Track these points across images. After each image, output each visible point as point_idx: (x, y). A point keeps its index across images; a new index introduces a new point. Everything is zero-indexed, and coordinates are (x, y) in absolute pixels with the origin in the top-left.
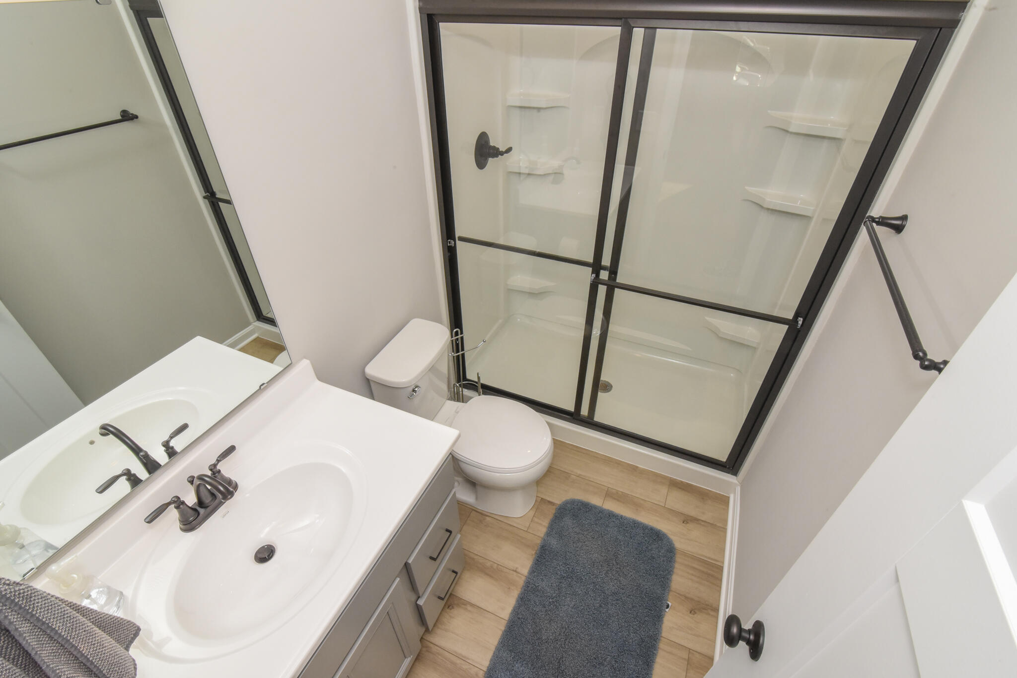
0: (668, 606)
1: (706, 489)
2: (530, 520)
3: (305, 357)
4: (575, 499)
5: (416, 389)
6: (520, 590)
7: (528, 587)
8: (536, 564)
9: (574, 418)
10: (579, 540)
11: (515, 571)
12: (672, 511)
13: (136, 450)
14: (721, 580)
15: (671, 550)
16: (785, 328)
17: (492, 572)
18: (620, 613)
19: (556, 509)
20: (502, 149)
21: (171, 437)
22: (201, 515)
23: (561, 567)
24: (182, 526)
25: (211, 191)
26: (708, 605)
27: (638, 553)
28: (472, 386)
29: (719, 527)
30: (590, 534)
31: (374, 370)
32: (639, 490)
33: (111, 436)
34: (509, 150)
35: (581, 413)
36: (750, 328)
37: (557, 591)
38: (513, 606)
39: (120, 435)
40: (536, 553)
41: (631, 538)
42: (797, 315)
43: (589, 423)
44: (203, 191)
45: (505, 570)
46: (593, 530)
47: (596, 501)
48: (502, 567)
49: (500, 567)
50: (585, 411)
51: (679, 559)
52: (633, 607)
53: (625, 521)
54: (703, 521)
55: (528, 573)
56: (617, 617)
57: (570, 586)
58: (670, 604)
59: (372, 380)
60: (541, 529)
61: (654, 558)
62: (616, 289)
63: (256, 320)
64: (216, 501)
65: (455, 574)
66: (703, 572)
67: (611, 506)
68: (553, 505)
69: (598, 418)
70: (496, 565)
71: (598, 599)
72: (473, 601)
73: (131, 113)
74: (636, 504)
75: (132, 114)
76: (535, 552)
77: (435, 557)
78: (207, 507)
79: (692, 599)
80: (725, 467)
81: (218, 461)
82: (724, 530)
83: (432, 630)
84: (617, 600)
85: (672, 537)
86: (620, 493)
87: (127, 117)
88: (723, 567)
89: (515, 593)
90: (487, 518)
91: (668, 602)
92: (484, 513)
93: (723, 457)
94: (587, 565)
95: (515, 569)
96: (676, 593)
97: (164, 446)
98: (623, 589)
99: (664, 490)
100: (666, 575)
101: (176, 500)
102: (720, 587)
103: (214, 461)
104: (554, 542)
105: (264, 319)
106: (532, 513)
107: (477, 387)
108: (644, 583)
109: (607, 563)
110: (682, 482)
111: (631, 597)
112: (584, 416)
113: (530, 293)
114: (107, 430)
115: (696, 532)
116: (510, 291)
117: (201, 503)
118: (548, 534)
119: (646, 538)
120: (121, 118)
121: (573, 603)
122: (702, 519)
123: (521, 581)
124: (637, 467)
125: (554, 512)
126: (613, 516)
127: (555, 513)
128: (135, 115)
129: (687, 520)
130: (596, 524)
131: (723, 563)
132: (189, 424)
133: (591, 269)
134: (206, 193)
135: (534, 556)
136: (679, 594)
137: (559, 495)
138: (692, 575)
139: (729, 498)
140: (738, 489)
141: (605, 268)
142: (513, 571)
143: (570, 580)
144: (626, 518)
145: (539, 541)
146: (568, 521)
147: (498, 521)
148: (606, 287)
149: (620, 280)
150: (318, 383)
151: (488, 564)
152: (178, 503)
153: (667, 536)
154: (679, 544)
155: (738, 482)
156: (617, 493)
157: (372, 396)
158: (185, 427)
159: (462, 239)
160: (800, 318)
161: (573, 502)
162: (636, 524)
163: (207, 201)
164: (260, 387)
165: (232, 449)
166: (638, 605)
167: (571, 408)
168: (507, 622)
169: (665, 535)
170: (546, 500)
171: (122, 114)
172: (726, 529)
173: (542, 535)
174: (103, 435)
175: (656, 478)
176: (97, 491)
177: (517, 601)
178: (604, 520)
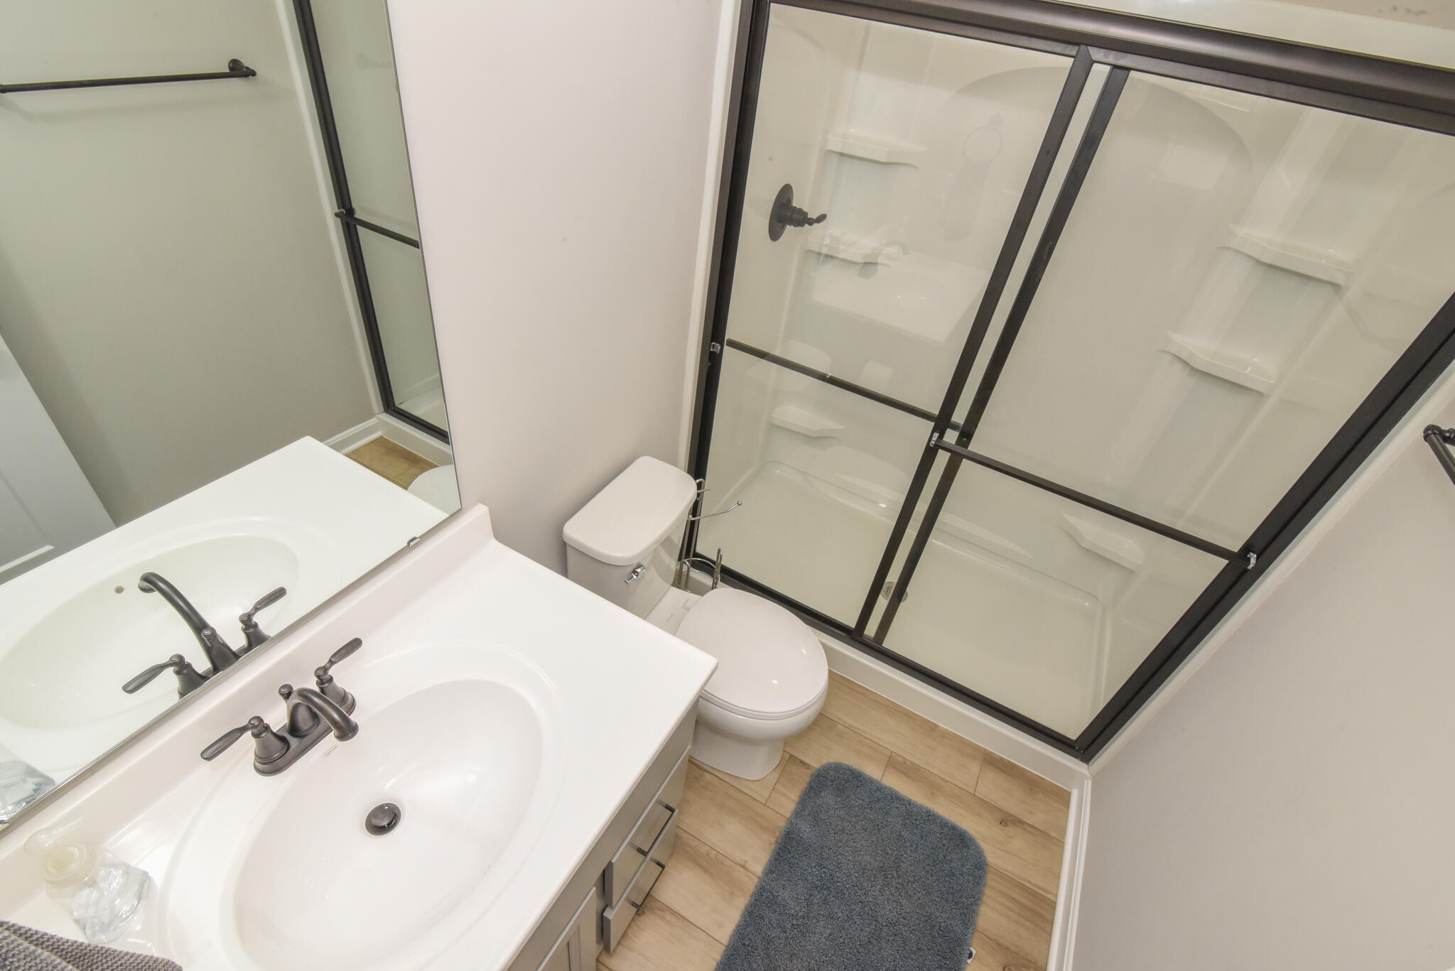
0: (970, 955)
1: (1038, 776)
2: (772, 788)
3: (482, 501)
4: (841, 763)
5: (639, 570)
6: (748, 898)
7: (762, 895)
8: (776, 860)
9: (852, 638)
10: (843, 831)
11: (743, 867)
12: (984, 803)
13: (198, 625)
14: (1052, 923)
15: (980, 866)
16: (1224, 562)
17: (711, 865)
18: (898, 956)
19: (812, 775)
20: (813, 215)
21: (257, 608)
22: (291, 750)
23: (814, 870)
24: (258, 765)
25: (348, 206)
26: (1030, 961)
27: (931, 863)
28: (704, 566)
29: (1053, 837)
30: (860, 823)
31: (575, 531)
32: (939, 763)
33: (157, 594)
34: (822, 218)
35: (865, 633)
36: (1130, 541)
37: (805, 907)
38: (736, 923)
39: (174, 597)
40: (776, 842)
41: (922, 837)
42: (1247, 548)
43: (875, 649)
44: (336, 205)
45: (728, 863)
46: (865, 818)
47: (872, 770)
48: (724, 858)
49: (720, 856)
50: (871, 630)
51: (990, 879)
52: (919, 949)
53: (915, 810)
54: (1029, 825)
55: (763, 873)
56: (893, 963)
57: (826, 902)
58: (974, 952)
59: (570, 545)
60: (786, 804)
61: (953, 874)
62: (964, 460)
63: (383, 410)
64: (319, 727)
65: (661, 868)
66: (1026, 907)
67: (894, 782)
68: (808, 768)
69: (889, 644)
70: (714, 852)
71: (867, 929)
72: (677, 906)
73: (246, 65)
74: (934, 787)
75: (247, 68)
76: (775, 839)
77: (646, 851)
78: (304, 736)
79: (1007, 948)
80: (1074, 748)
81: (331, 662)
82: (1060, 844)
83: (614, 951)
84: (895, 935)
85: (984, 845)
86: (909, 763)
87: (238, 70)
88: (1055, 903)
89: (741, 903)
90: (707, 775)
91: (971, 949)
92: (702, 765)
93: (1073, 733)
94: (853, 871)
95: (742, 863)
96: (984, 935)
97: (242, 622)
98: (905, 919)
99: (975, 768)
100: (971, 904)
101: (256, 724)
102: (1050, 934)
103: (324, 662)
104: (805, 828)
105: (395, 411)
106: (775, 776)
107: (714, 568)
108: (937, 914)
109: (883, 873)
110: (1002, 759)
111: (917, 933)
112: (868, 638)
113: (804, 435)
114: (151, 582)
115: (1019, 842)
116: (774, 427)
117: (294, 729)
118: (797, 814)
119: (944, 842)
120: (228, 71)
121: (828, 931)
122: (1029, 822)
123: (751, 884)
124: (936, 726)
125: (808, 779)
126: (897, 798)
127: (810, 783)
128: (252, 70)
129: (1008, 820)
130: (871, 809)
131: (1056, 896)
132: (287, 591)
133: (933, 424)
134: (339, 209)
135: (773, 847)
136: (987, 936)
137: (819, 756)
138: (1010, 909)
139: (1069, 794)
140: (1088, 785)
141: (954, 427)
142: (740, 865)
143: (825, 892)
144: (916, 805)
145: (782, 824)
146: (828, 798)
147: (722, 782)
148: (949, 454)
149: (975, 447)
150: (495, 545)
151: (704, 850)
152: (259, 728)
153: (975, 842)
154: (992, 856)
155: (1089, 772)
156: (905, 763)
157: (564, 571)
158: (280, 593)
159: (733, 344)
160: (1252, 554)
161: (837, 768)
162: (930, 817)
163: (339, 220)
164: (409, 543)
165: (355, 644)
166: (925, 948)
167: (851, 622)
168: (724, 948)
169: (974, 839)
170: (797, 758)
171: (231, 65)
172: (1063, 843)
173: (788, 815)
174: (144, 590)
175: (965, 748)
176: (125, 688)
177: (743, 915)
178: (883, 804)
